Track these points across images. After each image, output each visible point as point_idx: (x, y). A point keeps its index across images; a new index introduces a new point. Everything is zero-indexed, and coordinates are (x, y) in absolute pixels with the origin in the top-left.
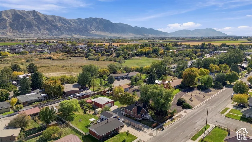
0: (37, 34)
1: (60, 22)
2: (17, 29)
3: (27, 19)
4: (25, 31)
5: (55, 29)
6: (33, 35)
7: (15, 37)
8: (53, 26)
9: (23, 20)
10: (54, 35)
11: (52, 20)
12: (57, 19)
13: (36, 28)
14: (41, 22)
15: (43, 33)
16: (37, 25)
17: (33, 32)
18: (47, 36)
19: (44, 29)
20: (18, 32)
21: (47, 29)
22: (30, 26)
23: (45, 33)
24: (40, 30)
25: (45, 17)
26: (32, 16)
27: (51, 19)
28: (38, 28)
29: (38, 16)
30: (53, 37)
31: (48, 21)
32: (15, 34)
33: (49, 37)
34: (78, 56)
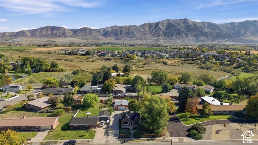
0: (183, 40)
1: (209, 27)
2: (168, 37)
3: (178, 27)
4: (174, 38)
5: (202, 36)
6: (180, 41)
7: (165, 43)
8: (201, 32)
9: (174, 28)
10: (199, 42)
11: (200, 27)
12: (206, 25)
13: (184, 35)
14: (189, 29)
15: (189, 40)
16: (185, 32)
17: (181, 38)
18: (193, 43)
19: (191, 36)
20: (168, 39)
21: (194, 36)
22: (179, 33)
23: (191, 39)
24: (187, 37)
25: (195, 23)
26: (182, 24)
27: (200, 25)
28: (186, 34)
29: (188, 23)
30: (198, 43)
31: (196, 28)
32: (166, 41)
33: (194, 43)
34: (193, 63)
